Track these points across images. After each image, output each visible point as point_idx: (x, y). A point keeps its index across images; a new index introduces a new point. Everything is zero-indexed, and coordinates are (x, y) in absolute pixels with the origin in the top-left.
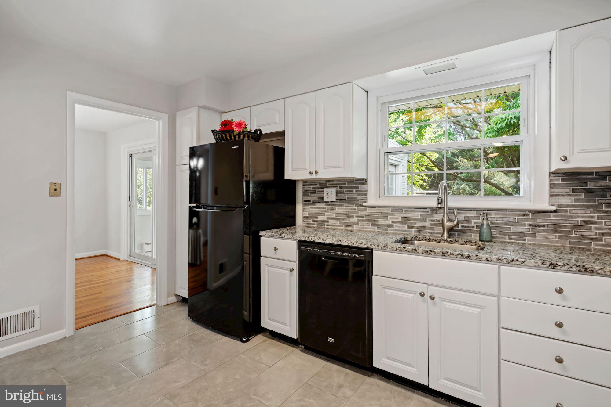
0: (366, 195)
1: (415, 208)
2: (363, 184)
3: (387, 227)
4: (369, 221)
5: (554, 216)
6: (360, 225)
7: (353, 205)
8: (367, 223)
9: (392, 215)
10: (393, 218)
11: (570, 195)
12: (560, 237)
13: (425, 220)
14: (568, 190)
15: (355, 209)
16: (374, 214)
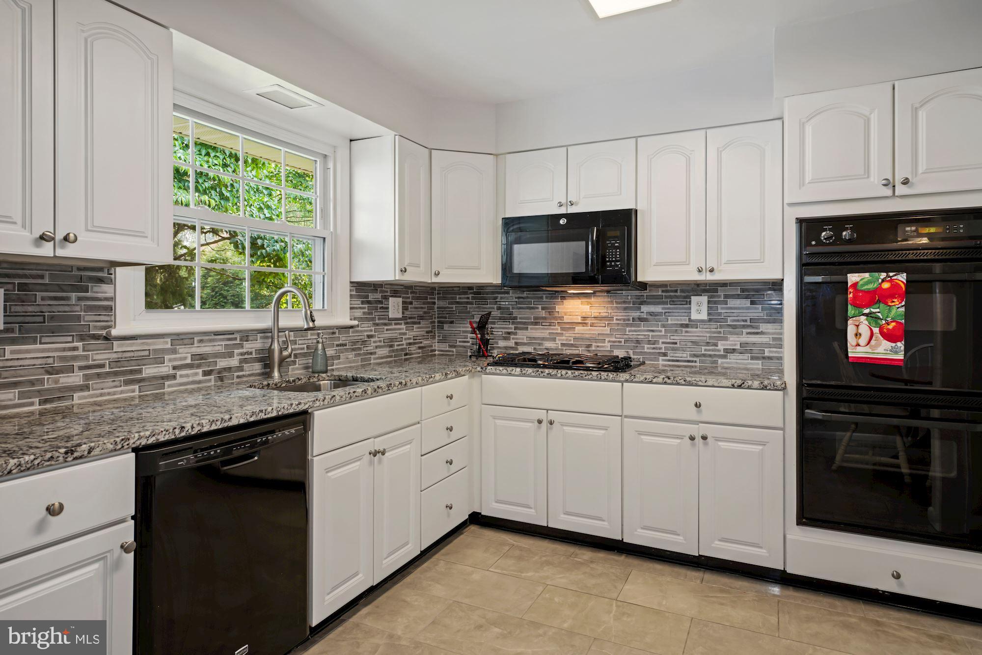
0: (110, 309)
1: (217, 333)
2: (101, 280)
3: (162, 381)
4: (116, 374)
5: (353, 332)
6: (93, 390)
7: (70, 339)
8: (114, 381)
9: (174, 351)
10: (175, 359)
11: (360, 308)
12: (356, 355)
13: (231, 355)
14: (359, 302)
15: (75, 349)
16: (132, 354)
